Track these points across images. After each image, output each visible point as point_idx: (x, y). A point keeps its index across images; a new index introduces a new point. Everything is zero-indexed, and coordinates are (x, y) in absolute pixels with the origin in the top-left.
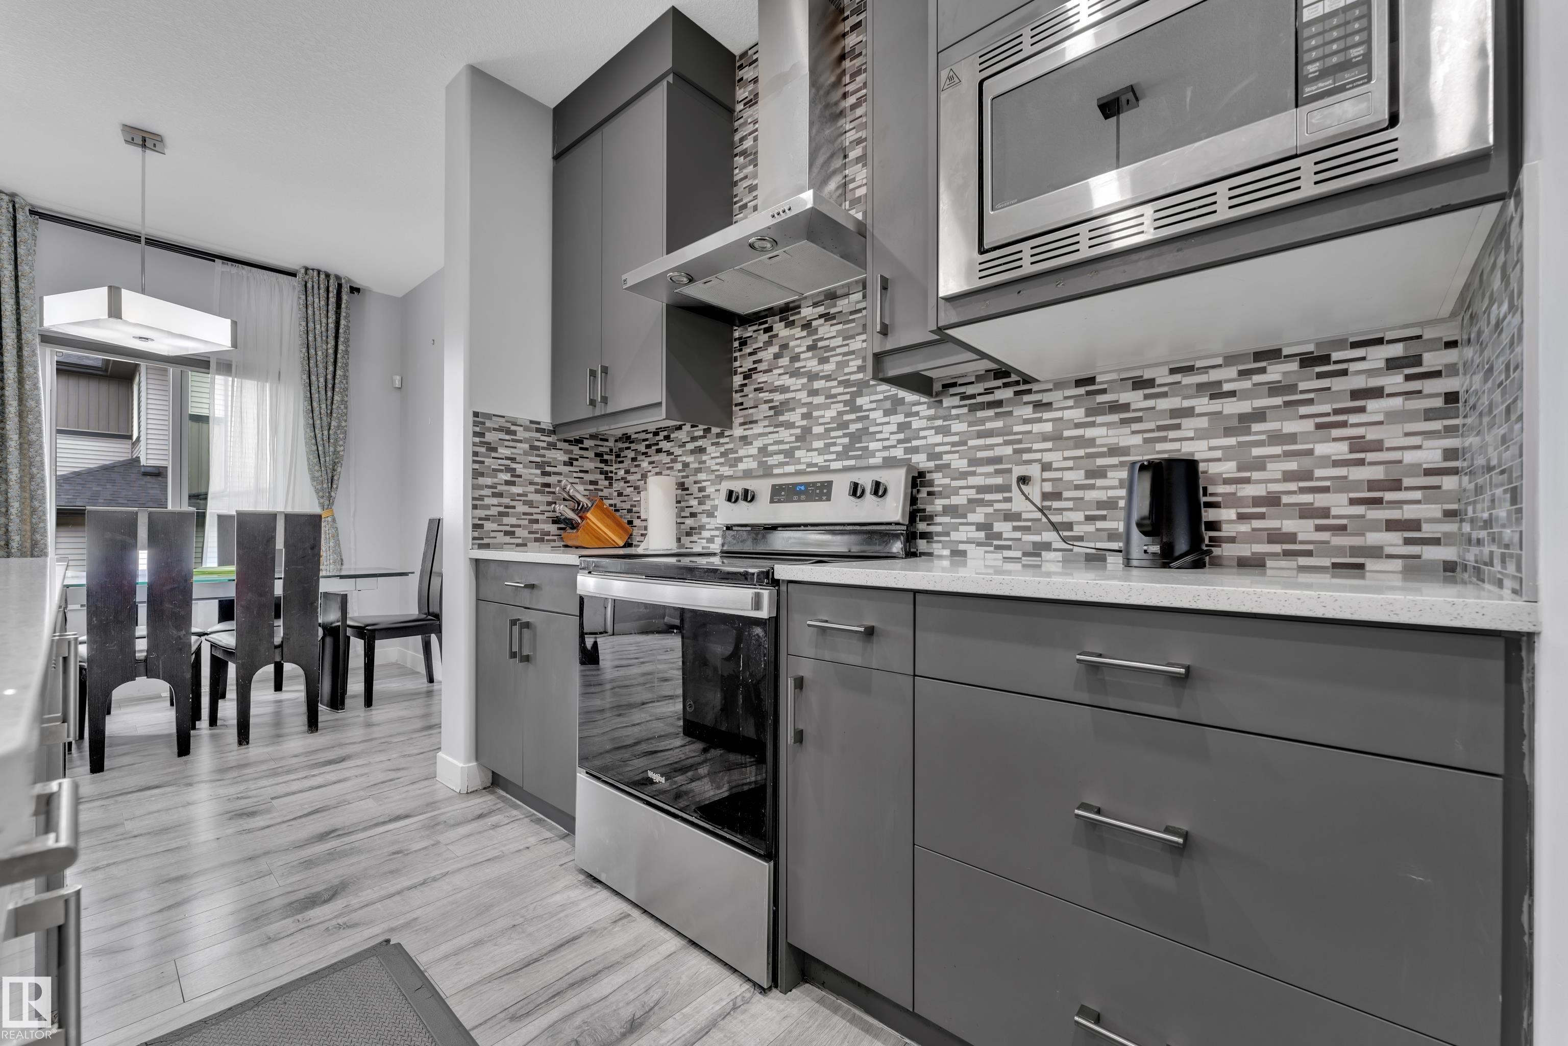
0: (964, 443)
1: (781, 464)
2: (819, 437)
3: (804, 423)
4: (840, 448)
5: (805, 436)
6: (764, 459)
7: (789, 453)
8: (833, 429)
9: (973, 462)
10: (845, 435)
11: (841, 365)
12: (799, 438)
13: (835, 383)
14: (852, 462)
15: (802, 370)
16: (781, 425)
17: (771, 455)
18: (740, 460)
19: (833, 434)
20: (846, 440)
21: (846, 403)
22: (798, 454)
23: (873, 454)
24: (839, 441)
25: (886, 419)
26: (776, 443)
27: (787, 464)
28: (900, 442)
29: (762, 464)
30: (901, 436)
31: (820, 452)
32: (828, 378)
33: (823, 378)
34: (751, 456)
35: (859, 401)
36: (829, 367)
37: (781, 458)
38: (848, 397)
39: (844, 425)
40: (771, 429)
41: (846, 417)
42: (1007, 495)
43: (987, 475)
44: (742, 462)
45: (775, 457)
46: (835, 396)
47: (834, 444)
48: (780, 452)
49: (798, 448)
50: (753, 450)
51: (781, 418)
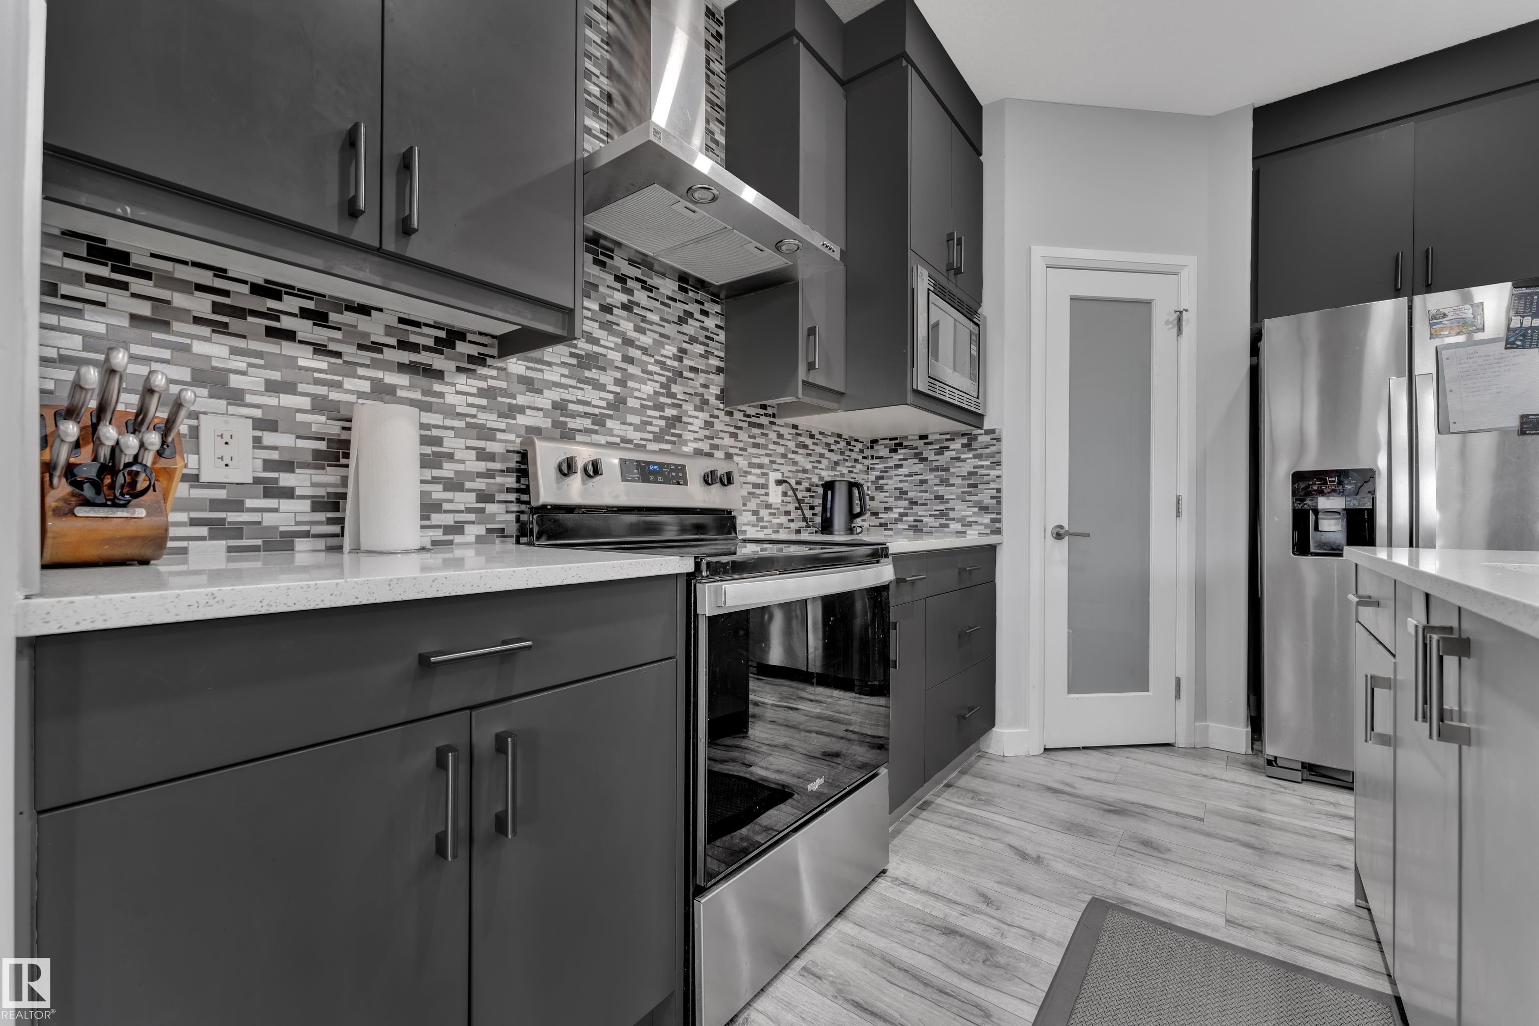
0: (745, 450)
1: (587, 431)
2: (634, 411)
3: (618, 389)
4: (657, 430)
5: (618, 404)
6: (562, 419)
7: (599, 421)
8: (650, 408)
9: (751, 465)
10: (661, 417)
11: (658, 344)
12: (610, 406)
13: (652, 360)
14: (668, 447)
15: (615, 327)
16: (587, 381)
17: (572, 416)
18: (521, 409)
19: (650, 412)
20: (663, 423)
21: (663, 386)
22: (610, 423)
23: (685, 443)
24: (655, 422)
25: (696, 414)
26: (579, 402)
27: (596, 432)
28: (707, 437)
29: (556, 424)
30: (707, 433)
31: (637, 428)
32: (644, 350)
33: (639, 348)
34: (541, 409)
35: (675, 388)
36: (646, 340)
37: (587, 423)
38: (664, 379)
39: (660, 407)
40: (573, 382)
41: (662, 399)
42: (766, 491)
43: (757, 475)
44: (524, 413)
45: (578, 420)
46: (651, 373)
47: (651, 424)
48: (587, 415)
49: (610, 417)
50: (545, 400)
51: (587, 374)
